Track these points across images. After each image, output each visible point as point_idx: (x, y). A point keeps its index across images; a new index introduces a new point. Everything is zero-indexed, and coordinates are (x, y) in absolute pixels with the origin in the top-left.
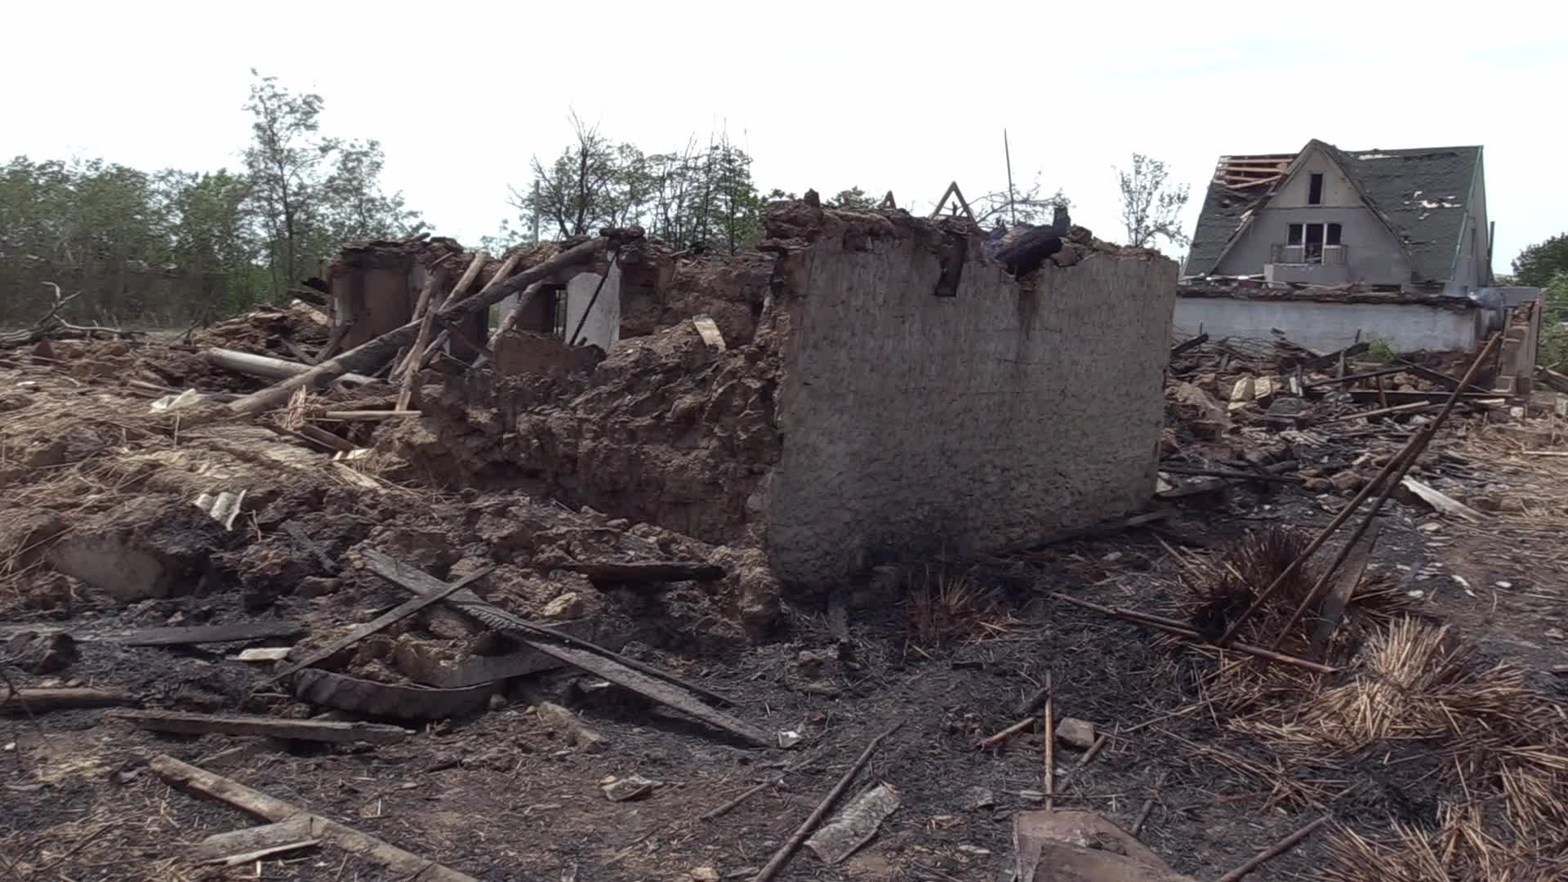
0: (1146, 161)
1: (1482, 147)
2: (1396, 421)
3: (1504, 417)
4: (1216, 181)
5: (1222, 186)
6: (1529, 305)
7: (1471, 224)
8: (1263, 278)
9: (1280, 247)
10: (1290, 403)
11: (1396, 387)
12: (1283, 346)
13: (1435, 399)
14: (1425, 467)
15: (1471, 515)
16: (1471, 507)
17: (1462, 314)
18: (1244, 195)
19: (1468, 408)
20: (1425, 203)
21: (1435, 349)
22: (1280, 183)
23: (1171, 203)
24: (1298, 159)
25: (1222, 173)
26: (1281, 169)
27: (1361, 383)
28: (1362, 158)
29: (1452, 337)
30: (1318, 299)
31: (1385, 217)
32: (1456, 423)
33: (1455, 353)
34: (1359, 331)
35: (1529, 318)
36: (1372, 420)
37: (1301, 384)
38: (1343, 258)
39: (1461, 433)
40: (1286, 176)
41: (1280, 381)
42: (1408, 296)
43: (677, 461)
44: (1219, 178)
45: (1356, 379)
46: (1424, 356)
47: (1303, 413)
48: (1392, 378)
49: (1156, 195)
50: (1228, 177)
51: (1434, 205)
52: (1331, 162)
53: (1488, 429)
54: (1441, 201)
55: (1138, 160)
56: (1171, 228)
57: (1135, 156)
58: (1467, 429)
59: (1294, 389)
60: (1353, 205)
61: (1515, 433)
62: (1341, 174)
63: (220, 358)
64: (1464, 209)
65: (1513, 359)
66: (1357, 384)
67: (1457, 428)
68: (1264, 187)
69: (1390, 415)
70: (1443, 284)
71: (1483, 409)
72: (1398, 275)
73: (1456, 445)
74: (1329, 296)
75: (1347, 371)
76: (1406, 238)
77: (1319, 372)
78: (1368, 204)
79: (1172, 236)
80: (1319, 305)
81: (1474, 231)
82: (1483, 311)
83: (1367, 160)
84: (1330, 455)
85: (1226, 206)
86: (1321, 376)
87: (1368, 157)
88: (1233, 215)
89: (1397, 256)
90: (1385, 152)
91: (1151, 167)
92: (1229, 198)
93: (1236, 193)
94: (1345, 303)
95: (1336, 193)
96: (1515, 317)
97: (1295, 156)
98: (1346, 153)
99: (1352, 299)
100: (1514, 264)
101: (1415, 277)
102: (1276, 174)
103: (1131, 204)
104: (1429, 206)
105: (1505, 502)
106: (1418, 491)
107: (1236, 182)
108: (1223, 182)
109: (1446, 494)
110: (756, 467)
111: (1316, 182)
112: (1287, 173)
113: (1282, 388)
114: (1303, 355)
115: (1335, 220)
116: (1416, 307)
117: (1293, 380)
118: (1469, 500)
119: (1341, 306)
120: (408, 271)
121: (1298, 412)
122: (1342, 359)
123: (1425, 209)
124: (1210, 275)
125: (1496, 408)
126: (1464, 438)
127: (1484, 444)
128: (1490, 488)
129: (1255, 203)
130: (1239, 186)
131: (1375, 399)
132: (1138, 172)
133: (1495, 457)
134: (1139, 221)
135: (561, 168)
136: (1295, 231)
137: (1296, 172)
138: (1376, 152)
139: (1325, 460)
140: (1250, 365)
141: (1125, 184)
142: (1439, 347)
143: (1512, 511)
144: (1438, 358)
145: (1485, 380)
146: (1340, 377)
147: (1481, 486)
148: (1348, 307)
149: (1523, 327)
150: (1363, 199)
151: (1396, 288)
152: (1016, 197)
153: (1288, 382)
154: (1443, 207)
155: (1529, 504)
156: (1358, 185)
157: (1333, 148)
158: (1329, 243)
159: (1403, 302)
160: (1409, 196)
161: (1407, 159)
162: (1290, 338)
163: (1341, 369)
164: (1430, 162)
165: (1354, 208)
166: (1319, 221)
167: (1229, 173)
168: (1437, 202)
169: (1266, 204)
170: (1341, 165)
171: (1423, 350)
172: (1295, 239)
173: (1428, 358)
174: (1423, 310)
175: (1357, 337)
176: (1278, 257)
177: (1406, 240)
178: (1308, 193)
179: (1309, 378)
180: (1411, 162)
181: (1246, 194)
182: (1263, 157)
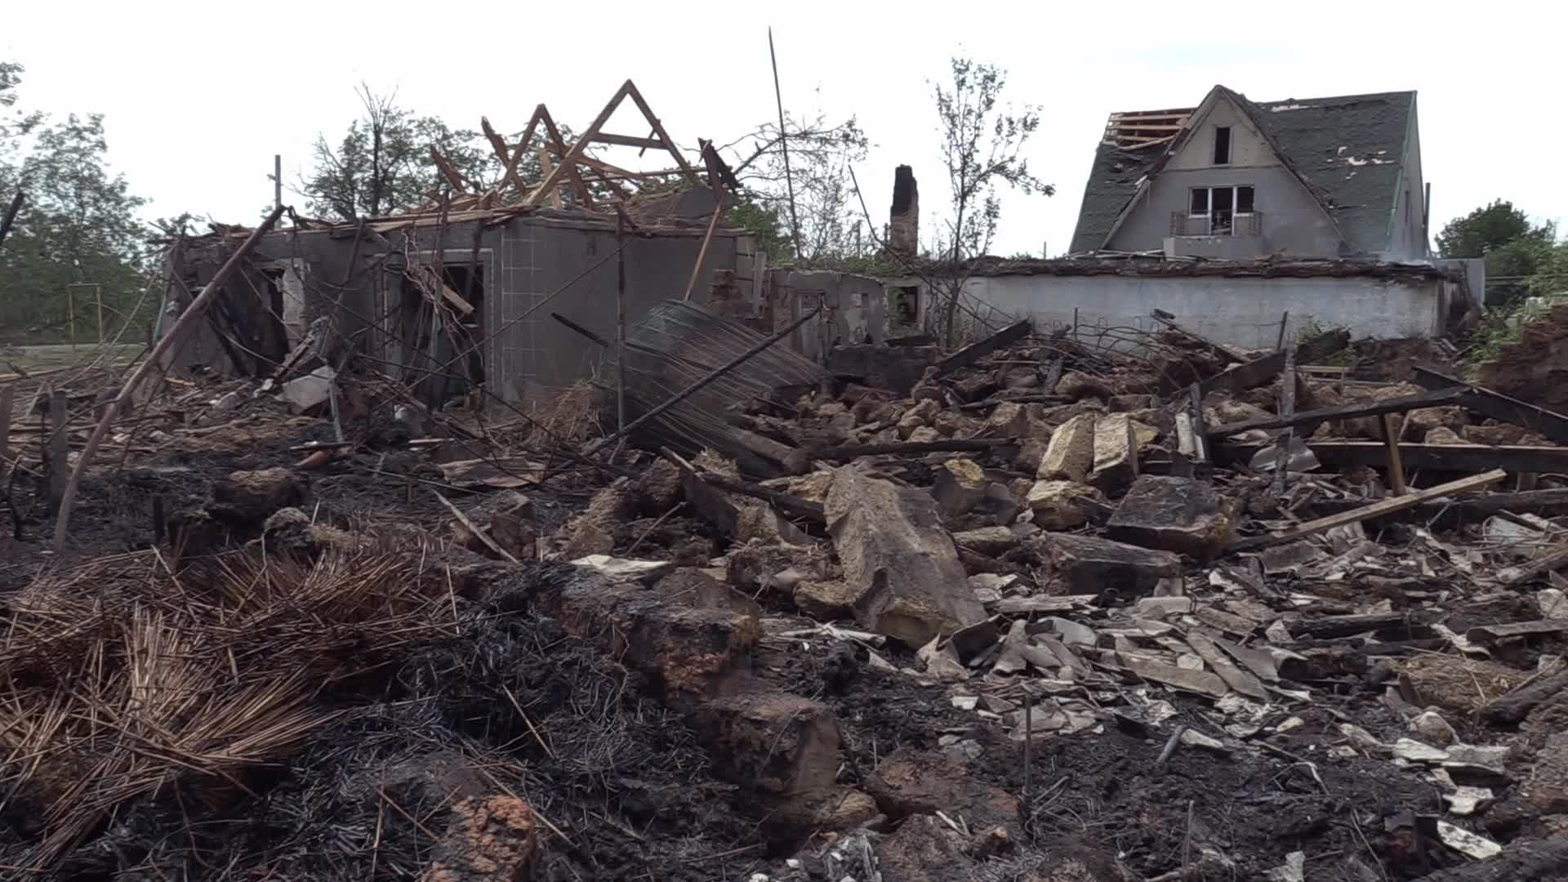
0: (973, 68)
1: (1416, 92)
4: (1105, 142)
5: (1114, 147)
7: (1405, 184)
8: (1162, 253)
9: (1182, 216)
10: (1172, 492)
12: (1174, 339)
17: (1421, 288)
18: (1138, 158)
20: (1351, 160)
22: (1179, 141)
23: (1012, 133)
24: (1198, 114)
25: (1113, 133)
26: (1179, 125)
27: (1335, 425)
28: (1275, 109)
29: (1407, 319)
30: (1229, 273)
31: (1303, 176)
33: (1413, 342)
34: (1286, 314)
37: (1201, 428)
38: (1257, 228)
40: (1186, 132)
41: (1152, 423)
42: (1349, 266)
44: (1108, 138)
45: (1328, 418)
46: (1373, 347)
47: (1202, 522)
49: (990, 119)
50: (1120, 137)
51: (1362, 163)
52: (1240, 112)
54: (1370, 157)
55: (961, 69)
56: (1012, 167)
57: (956, 64)
59: (1185, 446)
60: (1269, 163)
62: (1250, 124)
64: (1398, 166)
68: (1161, 146)
70: (1377, 256)
74: (1242, 268)
75: (1304, 399)
76: (1331, 203)
77: (1242, 397)
78: (1286, 164)
79: (1010, 177)
80: (1228, 281)
81: (1407, 193)
82: (1444, 285)
83: (1282, 112)
85: (1118, 171)
86: (1244, 407)
87: (1283, 108)
88: (1126, 181)
89: (1320, 224)
90: (1302, 102)
91: (981, 76)
92: (1121, 161)
93: (1129, 156)
94: (1265, 277)
95: (1247, 151)
97: (1195, 110)
98: (1257, 105)
99: (1276, 271)
101: (1343, 250)
102: (1172, 132)
103: (953, 133)
104: (1356, 163)
107: (1131, 143)
108: (1114, 143)
111: (1223, 138)
112: (1189, 127)
113: (1158, 440)
114: (1207, 356)
115: (1245, 182)
116: (1357, 280)
117: (1182, 419)
119: (1258, 282)
121: (1191, 520)
122: (1289, 367)
123: (1352, 167)
129: (1149, 168)
130: (1133, 147)
132: (961, 83)
134: (966, 159)
135: (350, 146)
136: (1199, 197)
137: (1198, 126)
138: (1291, 102)
140: (1103, 380)
141: (944, 103)
142: (1390, 333)
146: (1288, 413)
148: (1268, 282)
150: (1279, 156)
152: (789, 130)
153: (1171, 424)
154: (1373, 164)
156: (1271, 139)
157: (1242, 97)
158: (1239, 211)
160: (1331, 153)
161: (1328, 109)
163: (1289, 393)
164: (1355, 112)
165: (1268, 167)
166: (1227, 185)
167: (1121, 132)
168: (1365, 159)
169: (1163, 165)
170: (1251, 116)
171: (1370, 338)
172: (1199, 204)
173: (1378, 346)
174: (1366, 283)
175: (1284, 323)
176: (1179, 228)
177: (1330, 204)
178: (1214, 149)
179: (1219, 412)
180: (1332, 113)
181: (1141, 156)
182: (1160, 112)
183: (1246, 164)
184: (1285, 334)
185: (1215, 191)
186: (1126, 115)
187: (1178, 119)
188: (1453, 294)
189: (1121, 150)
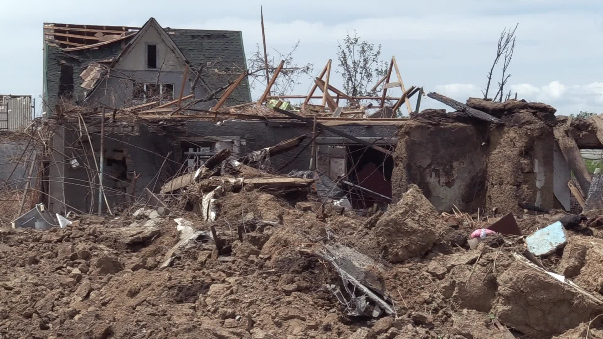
1: (242, 32)
4: (47, 43)
5: (53, 48)
25: (51, 38)
26: (99, 37)
44: (48, 41)
52: (165, 37)
62: (172, 45)
68: (90, 51)
92: (65, 59)
93: (70, 56)
95: (168, 61)
104: (220, 73)
107: (67, 46)
108: (54, 45)
111: (152, 51)
130: (69, 49)
164: (210, 41)
167: (57, 37)
180: (196, 40)
181: (77, 56)
182: (82, 27)
183: (167, 70)
185: (148, 85)
186: (56, 25)
187: (95, 33)
189: (62, 51)
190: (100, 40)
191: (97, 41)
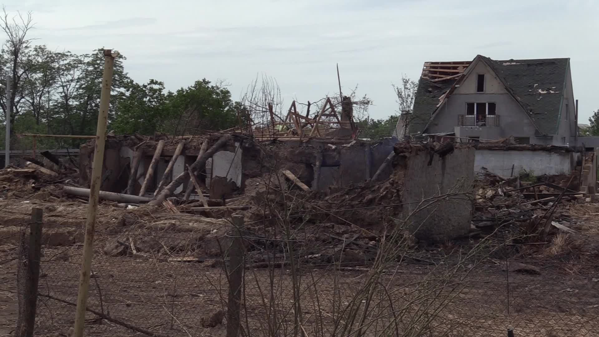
1: (569, 59)
2: (542, 205)
3: (584, 201)
4: (422, 77)
5: (427, 80)
6: (592, 155)
7: (565, 102)
8: (454, 134)
9: (462, 116)
10: (501, 199)
11: (541, 191)
12: (488, 175)
13: (555, 195)
14: (557, 218)
15: (573, 232)
16: (573, 229)
17: (564, 155)
18: (439, 85)
19: (569, 198)
20: (540, 91)
21: (551, 174)
22: (460, 79)
24: (471, 65)
25: (427, 72)
26: (460, 70)
27: (527, 190)
28: (504, 64)
29: (559, 167)
31: (519, 98)
32: (565, 204)
33: (561, 176)
34: (513, 165)
35: (592, 161)
36: (532, 204)
37: (503, 191)
38: (497, 122)
39: (568, 208)
40: (464, 75)
41: (494, 190)
42: (537, 146)
43: (369, 213)
44: (424, 75)
45: (525, 188)
46: (546, 178)
47: (507, 202)
48: (539, 188)
50: (430, 74)
51: (545, 92)
52: (489, 68)
53: (578, 206)
54: (548, 90)
57: (403, 79)
58: (570, 206)
59: (500, 193)
60: (502, 92)
61: (587, 207)
62: (494, 74)
63: (70, 190)
64: (561, 95)
65: (586, 178)
66: (525, 190)
67: (566, 206)
68: (452, 81)
69: (540, 202)
70: (552, 137)
71: (575, 199)
72: (527, 131)
73: (566, 212)
75: (521, 185)
77: (509, 186)
78: (510, 92)
81: (567, 105)
82: (574, 154)
83: (507, 65)
84: (523, 216)
85: (430, 92)
86: (510, 188)
87: (508, 64)
88: (434, 97)
89: (526, 121)
90: (517, 61)
92: (432, 87)
93: (436, 85)
94: (504, 150)
95: (492, 86)
96: (586, 160)
97: (469, 63)
98: (496, 61)
99: (508, 148)
100: (590, 120)
101: (537, 133)
104: (542, 92)
105: (583, 227)
106: (555, 225)
107: (435, 78)
108: (427, 78)
109: (564, 225)
110: (396, 213)
111: (481, 79)
112: (465, 73)
113: (495, 193)
114: (498, 179)
115: (492, 101)
116: (540, 152)
117: (499, 190)
118: (572, 227)
119: (502, 152)
120: (119, 150)
121: (505, 202)
122: (518, 180)
123: (540, 94)
124: (424, 133)
125: (580, 198)
126: (569, 209)
127: (576, 211)
128: (579, 223)
129: (446, 91)
130: (437, 80)
131: (534, 197)
133: (580, 215)
136: (470, 107)
137: (470, 73)
138: (512, 61)
139: (522, 217)
142: (553, 172)
143: (585, 230)
144: (553, 178)
145: (575, 188)
146: (518, 187)
147: (576, 223)
148: (506, 152)
149: (590, 165)
150: (506, 89)
151: (528, 139)
153: (497, 191)
154: (550, 93)
155: (591, 228)
156: (503, 80)
157: (489, 58)
158: (489, 114)
159: (534, 149)
160: (531, 87)
161: (529, 65)
162: (490, 170)
163: (519, 185)
164: (542, 67)
165: (502, 94)
166: (483, 102)
167: (430, 72)
168: (546, 90)
169: (453, 92)
170: (494, 69)
171: (545, 174)
172: (470, 111)
173: (548, 178)
174: (544, 154)
175: (513, 168)
176: (462, 122)
177: (531, 112)
178: (477, 85)
179: (506, 189)
180: (531, 67)
181: (441, 85)
182: (449, 63)
183: (491, 92)
184: (514, 173)
185: (478, 104)
186: (432, 63)
187: (458, 67)
188: (578, 157)
189: (431, 82)
190: (460, 72)
191: (458, 73)
